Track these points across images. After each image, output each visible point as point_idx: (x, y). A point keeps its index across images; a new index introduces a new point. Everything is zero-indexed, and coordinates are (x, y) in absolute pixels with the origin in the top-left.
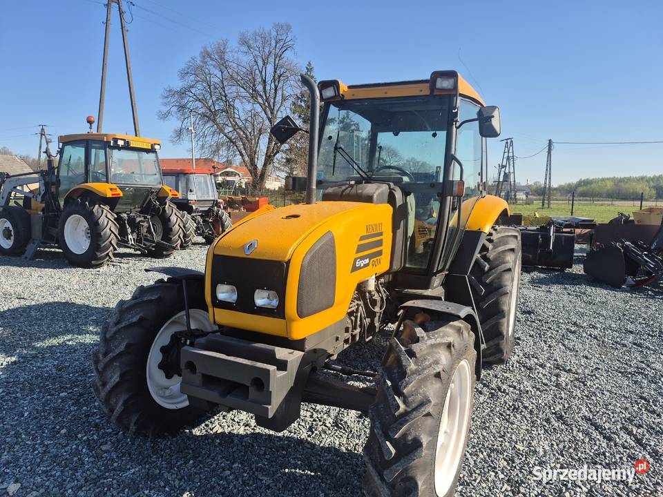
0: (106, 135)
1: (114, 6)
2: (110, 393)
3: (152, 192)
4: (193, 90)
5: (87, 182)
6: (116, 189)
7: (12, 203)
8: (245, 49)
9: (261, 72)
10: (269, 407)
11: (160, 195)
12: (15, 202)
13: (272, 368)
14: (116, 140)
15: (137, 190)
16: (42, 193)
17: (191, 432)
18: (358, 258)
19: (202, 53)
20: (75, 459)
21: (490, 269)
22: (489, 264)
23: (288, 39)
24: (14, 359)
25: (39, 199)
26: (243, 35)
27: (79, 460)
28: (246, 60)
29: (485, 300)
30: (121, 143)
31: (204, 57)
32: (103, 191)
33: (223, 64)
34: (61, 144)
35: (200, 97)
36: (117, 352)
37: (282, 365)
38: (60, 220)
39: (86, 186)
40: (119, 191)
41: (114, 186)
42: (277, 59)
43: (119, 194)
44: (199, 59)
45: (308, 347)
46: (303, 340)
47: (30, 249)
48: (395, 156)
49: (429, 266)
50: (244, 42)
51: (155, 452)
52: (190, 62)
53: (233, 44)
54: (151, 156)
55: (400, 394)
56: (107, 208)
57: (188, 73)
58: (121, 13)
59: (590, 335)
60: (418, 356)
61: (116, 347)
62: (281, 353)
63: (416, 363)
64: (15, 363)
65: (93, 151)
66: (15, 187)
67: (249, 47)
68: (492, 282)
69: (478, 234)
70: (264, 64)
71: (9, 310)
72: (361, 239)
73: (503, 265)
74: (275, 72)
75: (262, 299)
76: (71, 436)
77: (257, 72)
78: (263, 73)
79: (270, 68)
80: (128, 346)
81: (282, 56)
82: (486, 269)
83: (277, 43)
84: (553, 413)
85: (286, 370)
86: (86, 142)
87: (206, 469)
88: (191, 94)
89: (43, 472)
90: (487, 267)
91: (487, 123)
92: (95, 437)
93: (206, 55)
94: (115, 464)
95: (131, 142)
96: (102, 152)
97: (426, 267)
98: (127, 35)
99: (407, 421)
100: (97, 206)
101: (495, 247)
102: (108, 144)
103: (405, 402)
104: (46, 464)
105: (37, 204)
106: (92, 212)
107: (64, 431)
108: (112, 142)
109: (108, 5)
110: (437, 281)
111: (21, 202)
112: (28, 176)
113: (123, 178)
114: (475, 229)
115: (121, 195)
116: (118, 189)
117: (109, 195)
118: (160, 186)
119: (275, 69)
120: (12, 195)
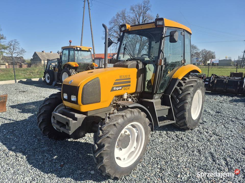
0: (74, 46)
1: (86, 1)
2: (40, 124)
3: (89, 65)
4: (114, 28)
5: (69, 62)
6: (76, 64)
7: (50, 69)
8: (132, 11)
9: (138, 20)
10: (70, 131)
11: (92, 66)
12: (51, 68)
13: (70, 119)
14: (77, 48)
15: (85, 64)
16: (58, 65)
17: (68, 140)
18: (115, 87)
19: (116, 15)
20: (33, 143)
21: (182, 93)
22: (182, 91)
23: (148, 6)
24: (33, 115)
25: (57, 67)
26: (132, 6)
27: (34, 143)
28: (132, 15)
29: (178, 105)
30: (78, 49)
31: (117, 16)
32: (73, 65)
33: (124, 18)
34: (62, 50)
35: (116, 31)
36: (42, 112)
37: (75, 119)
38: (61, 74)
39: (69, 63)
40: (78, 65)
41: (76, 63)
42: (144, 14)
43: (77, 66)
44: (115, 17)
45: (89, 115)
46: (87, 112)
47: (54, 83)
48: (195, 49)
49: (152, 91)
50: (132, 9)
51: (55, 144)
52: (113, 18)
53: (128, 10)
54: (89, 53)
55: (101, 130)
56: (74, 70)
57: (112, 22)
58: (88, 3)
59: (241, 123)
60: (111, 118)
61: (42, 111)
62: (77, 115)
63: (109, 121)
64: (32, 116)
65: (71, 51)
66: (51, 64)
67: (134, 11)
68: (182, 98)
69: (176, 79)
70: (139, 16)
71: (39, 101)
72: (116, 80)
73: (187, 92)
74: (143, 19)
75: (73, 98)
76: (35, 137)
77: (136, 20)
78: (139, 20)
79: (141, 18)
80: (45, 111)
81: (146, 13)
82: (180, 93)
83: (144, 8)
84: (198, 149)
85: (77, 121)
86: (69, 49)
87: (65, 151)
88: (113, 30)
89: (24, 145)
90: (181, 92)
91: (172, 37)
92: (41, 138)
93: (118, 15)
94: (42, 146)
95: (82, 48)
96: (73, 52)
97: (151, 91)
98: (90, 11)
99: (101, 138)
100: (71, 70)
101: (186, 85)
102: (75, 49)
103: (103, 133)
104: (25, 143)
105: (57, 69)
106: (69, 72)
107: (34, 135)
108: (76, 48)
109: (84, 1)
110: (156, 96)
111: (53, 68)
112: (54, 60)
113: (80, 60)
114: (176, 77)
115: (78, 66)
116: (77, 64)
117: (74, 66)
118: (92, 63)
119: (143, 18)
120: (50, 66)
